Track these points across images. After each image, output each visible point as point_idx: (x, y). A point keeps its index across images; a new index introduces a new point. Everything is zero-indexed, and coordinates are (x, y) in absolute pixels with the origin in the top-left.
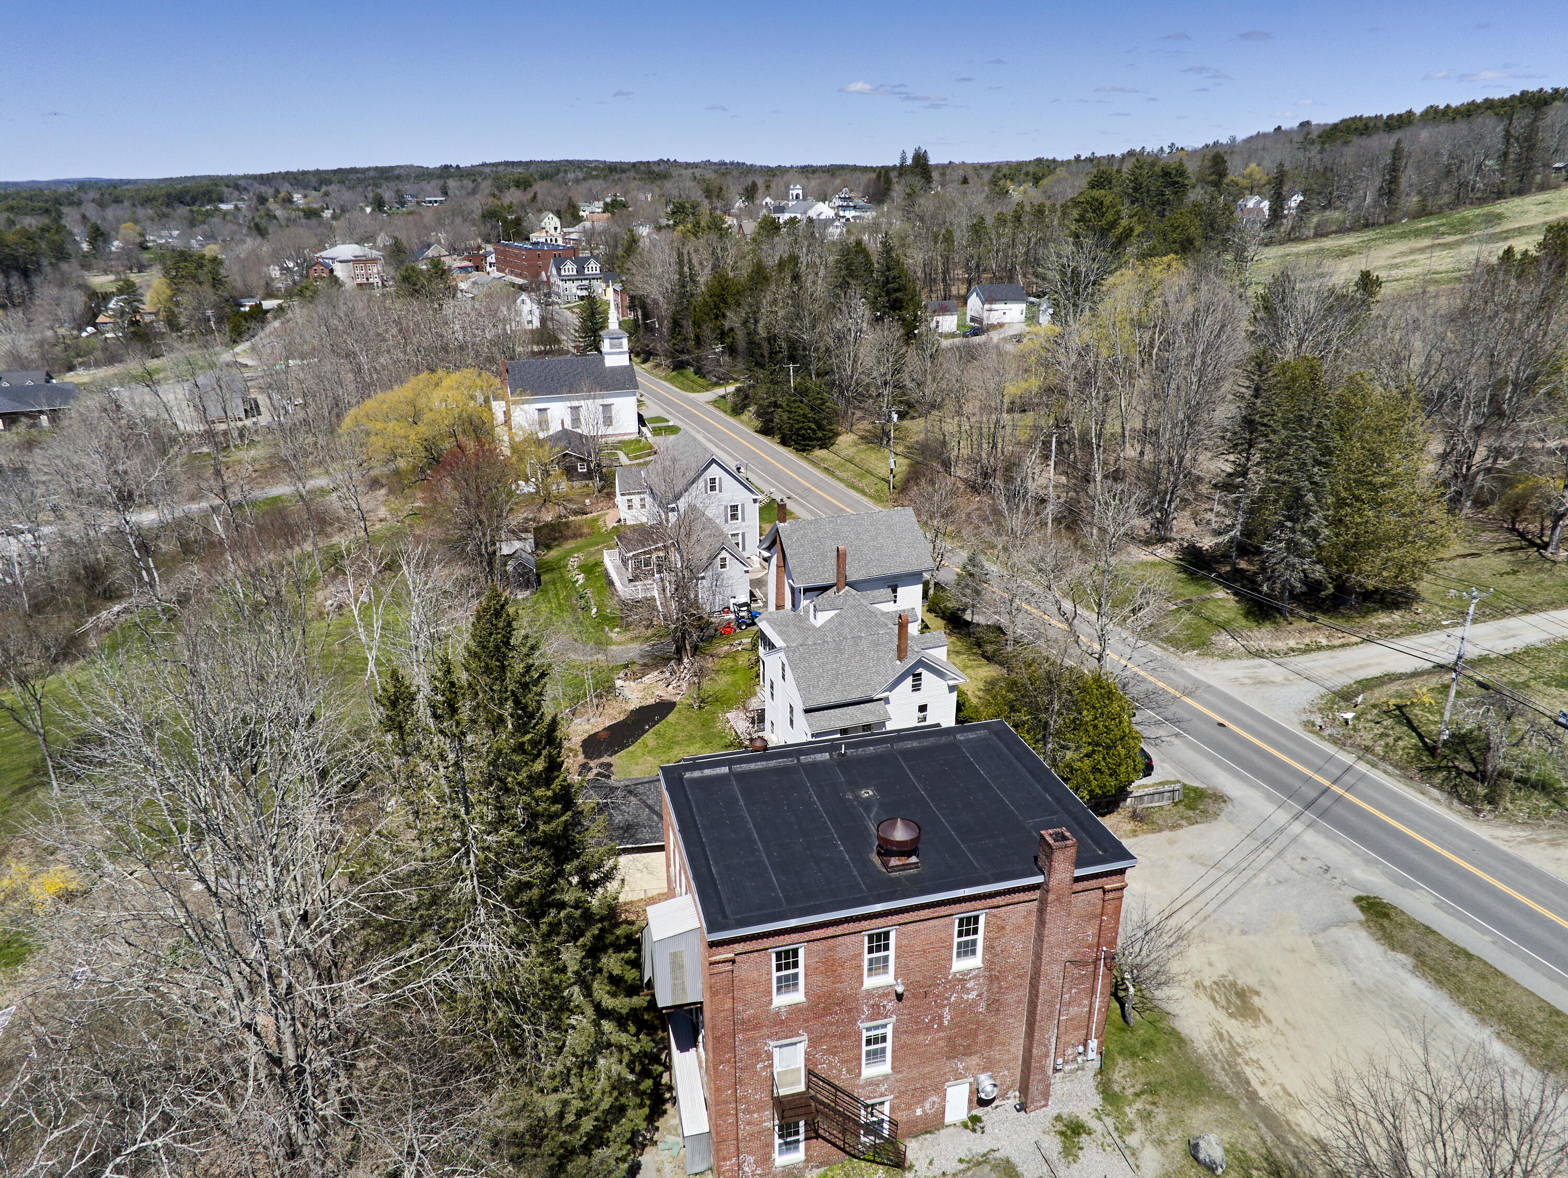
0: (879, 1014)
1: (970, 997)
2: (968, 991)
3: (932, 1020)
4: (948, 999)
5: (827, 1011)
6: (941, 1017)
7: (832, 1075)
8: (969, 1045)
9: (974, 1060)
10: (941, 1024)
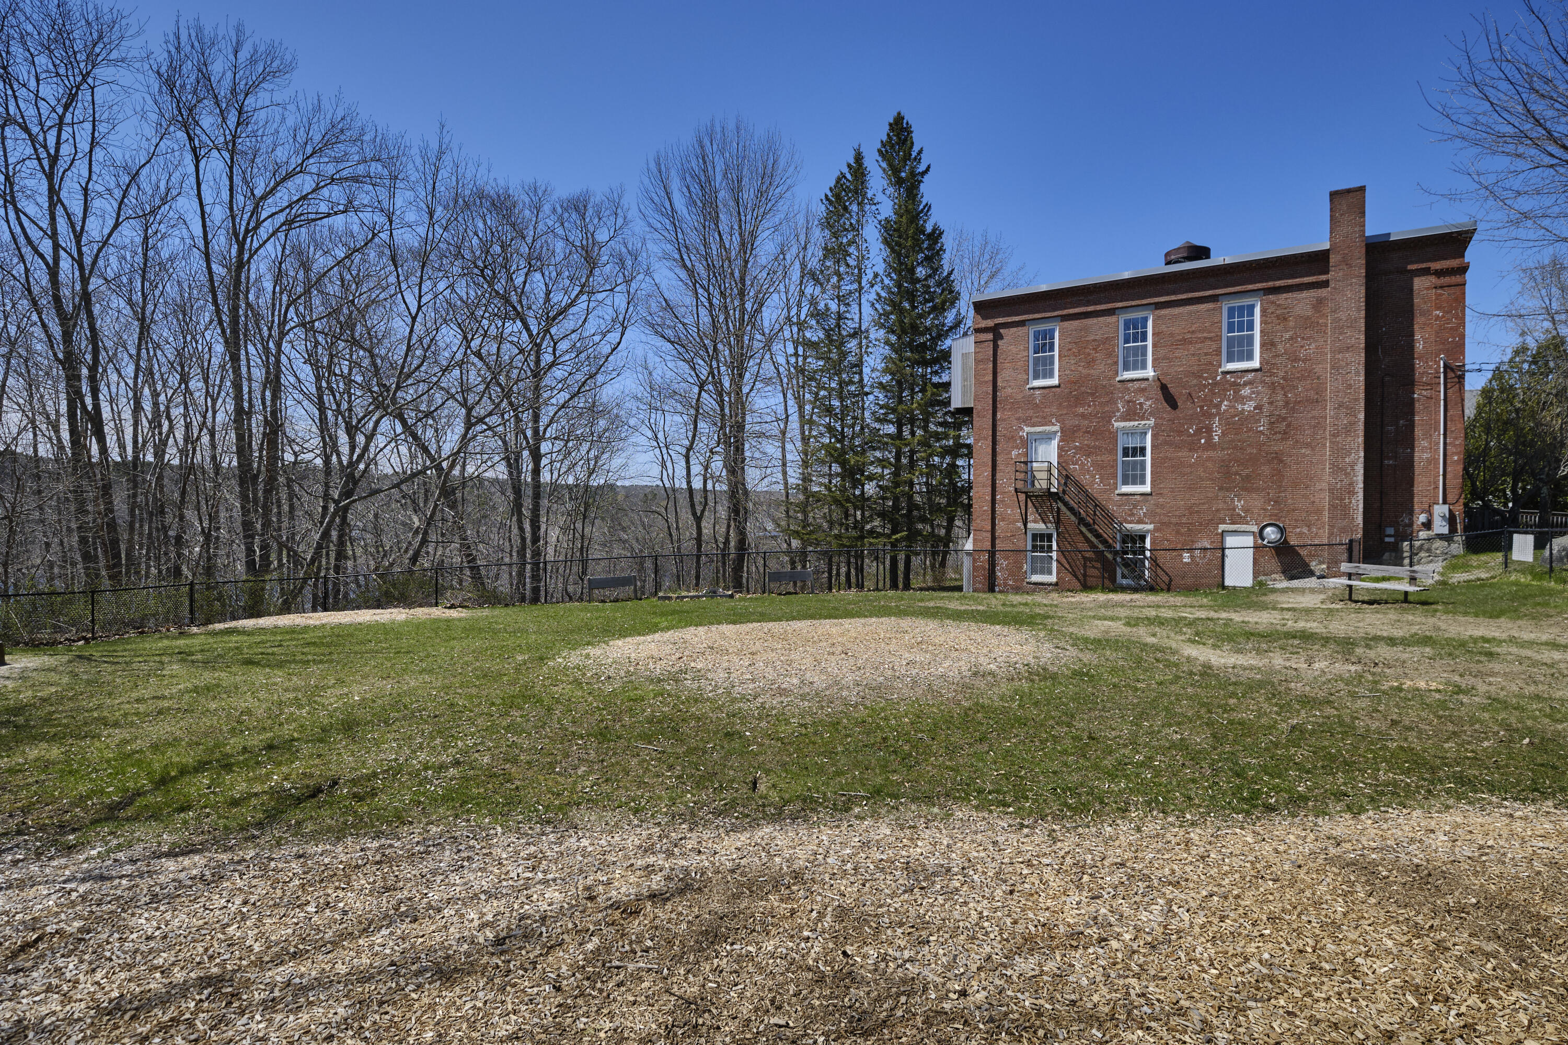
0: (1135, 414)
1: (1246, 407)
2: (1243, 400)
3: (1198, 431)
4: (1218, 406)
5: (1078, 400)
6: (1209, 430)
7: (1085, 479)
8: (1248, 476)
9: (1257, 501)
10: (1209, 438)
